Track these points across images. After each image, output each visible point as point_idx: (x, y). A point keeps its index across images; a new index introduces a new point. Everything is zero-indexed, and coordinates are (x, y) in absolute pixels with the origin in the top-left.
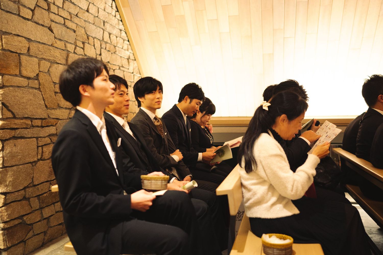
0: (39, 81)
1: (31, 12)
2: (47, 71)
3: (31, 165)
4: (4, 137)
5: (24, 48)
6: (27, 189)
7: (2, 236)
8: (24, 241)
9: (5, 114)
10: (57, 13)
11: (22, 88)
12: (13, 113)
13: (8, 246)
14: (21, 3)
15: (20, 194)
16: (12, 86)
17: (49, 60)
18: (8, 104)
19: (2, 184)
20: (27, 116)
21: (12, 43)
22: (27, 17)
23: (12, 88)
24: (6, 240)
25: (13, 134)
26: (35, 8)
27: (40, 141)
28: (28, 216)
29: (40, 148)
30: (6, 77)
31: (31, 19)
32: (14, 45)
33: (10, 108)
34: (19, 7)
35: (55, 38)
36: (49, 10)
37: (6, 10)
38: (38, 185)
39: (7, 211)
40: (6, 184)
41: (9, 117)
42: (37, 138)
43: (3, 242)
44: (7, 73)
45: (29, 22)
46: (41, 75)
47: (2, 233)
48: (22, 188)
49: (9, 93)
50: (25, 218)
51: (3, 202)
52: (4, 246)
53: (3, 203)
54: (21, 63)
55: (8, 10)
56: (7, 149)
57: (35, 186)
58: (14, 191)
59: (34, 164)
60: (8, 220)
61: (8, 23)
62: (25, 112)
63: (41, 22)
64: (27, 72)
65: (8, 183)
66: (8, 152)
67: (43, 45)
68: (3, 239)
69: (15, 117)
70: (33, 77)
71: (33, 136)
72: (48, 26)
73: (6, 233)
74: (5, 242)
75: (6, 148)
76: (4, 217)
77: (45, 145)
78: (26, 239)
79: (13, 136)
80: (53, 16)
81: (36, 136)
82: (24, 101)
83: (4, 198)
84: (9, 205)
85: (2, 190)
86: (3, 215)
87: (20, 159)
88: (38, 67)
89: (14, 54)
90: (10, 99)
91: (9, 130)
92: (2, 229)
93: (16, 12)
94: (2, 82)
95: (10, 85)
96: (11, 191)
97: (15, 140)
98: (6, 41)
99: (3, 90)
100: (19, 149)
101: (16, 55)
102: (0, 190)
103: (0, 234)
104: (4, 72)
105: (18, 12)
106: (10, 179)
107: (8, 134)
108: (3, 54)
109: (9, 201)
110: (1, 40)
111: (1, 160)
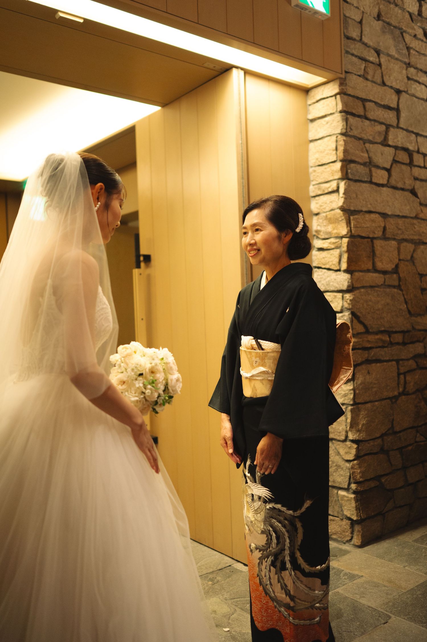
0: (399, 275)
1: (386, 174)
2: (409, 258)
3: (390, 402)
4: (354, 361)
5: (379, 229)
6: (385, 437)
7: (354, 502)
8: (382, 514)
9: (355, 329)
10: (422, 165)
11: (376, 289)
12: (365, 326)
13: (363, 517)
14: (374, 163)
15: (376, 443)
16: (363, 287)
17: (412, 241)
18: (359, 314)
19: (354, 428)
20: (383, 329)
21: (363, 224)
22: (381, 182)
23: (364, 290)
24: (359, 508)
25: (366, 355)
26: (391, 166)
27: (402, 366)
28: (387, 477)
29: (402, 377)
30: (357, 274)
31: (387, 184)
32: (365, 227)
33: (362, 319)
34: (370, 171)
35: (421, 204)
36: (411, 164)
37: (354, 179)
38: (400, 432)
39: (360, 467)
40: (359, 429)
41: (360, 331)
42: (397, 361)
43: (356, 510)
44: (357, 268)
45: (385, 189)
46: (402, 265)
47: (354, 498)
48: (378, 435)
49: (360, 297)
50: (383, 480)
51: (355, 454)
52: (357, 516)
54: (375, 253)
55: (357, 178)
56: (358, 378)
57: (395, 433)
58: (369, 439)
59: (394, 400)
60: (361, 479)
61: (357, 196)
62: (381, 322)
63: (400, 185)
64: (382, 263)
65: (360, 426)
66: (359, 382)
67: (403, 219)
68: (356, 506)
69: (367, 331)
70: (390, 269)
71: (391, 359)
72: (410, 188)
73: (359, 498)
74: (359, 511)
75: (358, 376)
76: (356, 475)
77: (409, 371)
78: (384, 511)
79: (366, 358)
80: (416, 172)
81: (396, 358)
82: (380, 307)
83: (356, 448)
84: (363, 458)
85: (354, 437)
86: (355, 472)
87: (376, 392)
88: (397, 253)
89: (366, 240)
90: (361, 305)
91: (360, 351)
92: (354, 492)
93: (367, 178)
94: (352, 282)
95: (361, 286)
96: (364, 438)
97: (368, 365)
98: (356, 223)
99: (353, 293)
100: (373, 377)
101: (368, 242)
102: (351, 436)
103: (351, 498)
104: (353, 268)
105: (369, 178)
106: (362, 421)
107: (359, 357)
108: (352, 242)
109: (362, 453)
110: (349, 223)
111: (351, 393)
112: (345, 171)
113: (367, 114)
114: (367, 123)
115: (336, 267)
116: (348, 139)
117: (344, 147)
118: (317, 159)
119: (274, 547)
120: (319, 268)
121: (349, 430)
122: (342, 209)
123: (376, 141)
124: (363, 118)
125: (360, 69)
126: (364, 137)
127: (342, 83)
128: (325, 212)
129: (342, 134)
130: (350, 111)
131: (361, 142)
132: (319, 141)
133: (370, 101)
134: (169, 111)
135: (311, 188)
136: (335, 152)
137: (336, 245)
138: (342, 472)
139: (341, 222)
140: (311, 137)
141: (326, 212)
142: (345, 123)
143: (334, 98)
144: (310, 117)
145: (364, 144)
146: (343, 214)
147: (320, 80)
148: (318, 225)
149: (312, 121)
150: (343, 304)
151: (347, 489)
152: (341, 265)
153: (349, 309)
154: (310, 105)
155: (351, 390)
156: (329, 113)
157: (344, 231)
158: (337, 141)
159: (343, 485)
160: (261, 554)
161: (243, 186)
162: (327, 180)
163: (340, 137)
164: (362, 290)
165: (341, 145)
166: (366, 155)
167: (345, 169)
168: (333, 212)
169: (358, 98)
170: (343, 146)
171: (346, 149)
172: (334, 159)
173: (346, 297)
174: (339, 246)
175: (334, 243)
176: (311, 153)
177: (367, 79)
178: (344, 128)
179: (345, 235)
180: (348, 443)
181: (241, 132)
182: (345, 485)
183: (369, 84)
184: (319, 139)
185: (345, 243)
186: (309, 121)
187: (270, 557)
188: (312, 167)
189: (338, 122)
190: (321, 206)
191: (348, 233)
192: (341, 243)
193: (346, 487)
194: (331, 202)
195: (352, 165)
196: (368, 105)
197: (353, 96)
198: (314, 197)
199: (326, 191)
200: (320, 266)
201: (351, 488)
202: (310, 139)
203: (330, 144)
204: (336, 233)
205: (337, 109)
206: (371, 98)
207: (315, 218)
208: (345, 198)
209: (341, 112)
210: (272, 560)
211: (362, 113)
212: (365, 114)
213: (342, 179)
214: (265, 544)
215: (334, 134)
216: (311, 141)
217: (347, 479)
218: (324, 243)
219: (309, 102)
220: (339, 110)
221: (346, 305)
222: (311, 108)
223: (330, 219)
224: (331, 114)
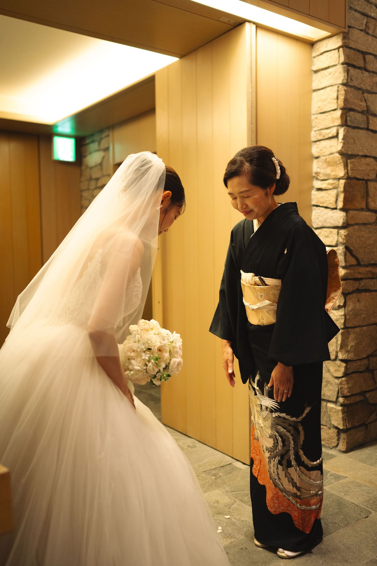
4: (346, 290)
5: (373, 172)
6: (371, 358)
7: (341, 413)
8: (364, 425)
9: (348, 261)
11: (369, 226)
12: (357, 259)
13: (348, 427)
14: (371, 111)
15: (362, 363)
16: (357, 224)
18: (352, 248)
19: (343, 349)
20: (373, 262)
21: (359, 167)
23: (358, 227)
24: (345, 419)
25: (357, 285)
28: (371, 393)
30: (351, 212)
32: (361, 170)
33: (354, 253)
34: (368, 119)
37: (352, 126)
39: (347, 384)
40: (348, 350)
41: (352, 264)
43: (343, 420)
44: (352, 207)
47: (341, 410)
48: (364, 356)
49: (353, 233)
50: (368, 395)
51: (343, 371)
52: (343, 425)
53: (344, 373)
54: (368, 193)
55: (355, 125)
56: (349, 305)
58: (355, 359)
60: (348, 394)
61: (354, 142)
62: (372, 256)
65: (349, 348)
66: (350, 308)
68: (343, 417)
69: (359, 264)
73: (345, 411)
74: (345, 422)
75: (349, 303)
76: (344, 390)
78: (367, 423)
79: (357, 288)
82: (371, 242)
83: (345, 367)
84: (350, 376)
85: (344, 356)
86: (343, 387)
87: (364, 318)
89: (361, 181)
90: (354, 241)
91: (352, 281)
92: (342, 405)
93: (365, 125)
94: (347, 220)
95: (355, 223)
96: (352, 358)
97: (358, 294)
98: (352, 166)
99: (347, 230)
100: (362, 305)
101: (362, 183)
102: (340, 356)
103: (339, 410)
104: (348, 207)
105: (367, 125)
106: (351, 343)
107: (350, 286)
108: (348, 183)
109: (350, 371)
110: (346, 166)
111: (342, 318)
112: (345, 118)
113: (366, 65)
114: (366, 74)
115: (333, 205)
116: (349, 89)
117: (345, 97)
118: (319, 107)
119: (280, 449)
120: (317, 206)
121: (339, 351)
122: (341, 153)
123: (373, 91)
124: (363, 70)
125: (362, 24)
126: (363, 88)
127: (345, 37)
128: (324, 156)
129: (343, 84)
130: (351, 63)
131: (360, 91)
132: (321, 91)
133: (370, 54)
134: (186, 61)
135: (313, 133)
136: (336, 101)
137: (334, 185)
138: (331, 387)
139: (339, 165)
140: (314, 87)
141: (326, 156)
142: (346, 74)
143: (337, 50)
144: (314, 68)
145: (363, 94)
146: (341, 157)
147: (325, 34)
148: (318, 167)
149: (316, 72)
150: (338, 239)
151: (335, 402)
152: (337, 204)
153: (343, 244)
154: (314, 57)
155: (342, 315)
156: (332, 65)
157: (341, 172)
158: (338, 91)
159: (332, 398)
160: (270, 454)
161: (252, 131)
162: (327, 127)
163: (341, 87)
164: (356, 227)
165: (342, 94)
166: (364, 104)
167: (345, 116)
168: (332, 156)
169: (359, 51)
170: (344, 95)
171: (346, 98)
172: (335, 107)
173: (341, 232)
174: (336, 186)
175: (332, 184)
176: (313, 102)
177: (368, 34)
178: (345, 79)
179: (343, 177)
180: (338, 362)
181: (252, 82)
182: (333, 398)
183: (370, 38)
184: (322, 89)
185: (342, 184)
186: (313, 72)
187: (277, 457)
188: (314, 114)
189: (340, 73)
190: (321, 150)
191: (345, 175)
192: (338, 184)
193: (334, 400)
194: (331, 147)
195: (351, 113)
196: (368, 57)
197: (355, 49)
198: (315, 142)
199: (327, 137)
200: (318, 204)
201: (339, 401)
202: (314, 89)
203: (332, 93)
204: (334, 175)
205: (339, 61)
206: (371, 51)
207: (315, 161)
208: (344, 144)
209: (343, 64)
210: (279, 460)
211: (362, 66)
212: (365, 66)
213: (342, 126)
214: (273, 446)
215: (335, 85)
216: (314, 91)
217: (336, 393)
218: (322, 184)
219: (314, 55)
220: (341, 62)
221: (341, 240)
222: (315, 60)
223: (329, 162)
224: (334, 66)
